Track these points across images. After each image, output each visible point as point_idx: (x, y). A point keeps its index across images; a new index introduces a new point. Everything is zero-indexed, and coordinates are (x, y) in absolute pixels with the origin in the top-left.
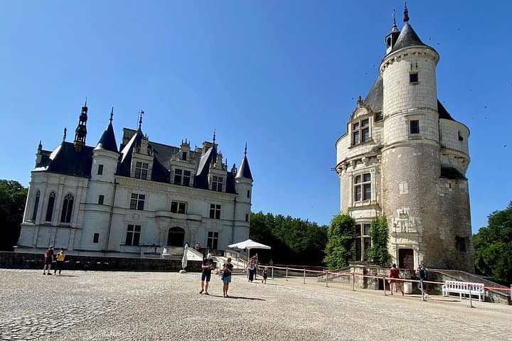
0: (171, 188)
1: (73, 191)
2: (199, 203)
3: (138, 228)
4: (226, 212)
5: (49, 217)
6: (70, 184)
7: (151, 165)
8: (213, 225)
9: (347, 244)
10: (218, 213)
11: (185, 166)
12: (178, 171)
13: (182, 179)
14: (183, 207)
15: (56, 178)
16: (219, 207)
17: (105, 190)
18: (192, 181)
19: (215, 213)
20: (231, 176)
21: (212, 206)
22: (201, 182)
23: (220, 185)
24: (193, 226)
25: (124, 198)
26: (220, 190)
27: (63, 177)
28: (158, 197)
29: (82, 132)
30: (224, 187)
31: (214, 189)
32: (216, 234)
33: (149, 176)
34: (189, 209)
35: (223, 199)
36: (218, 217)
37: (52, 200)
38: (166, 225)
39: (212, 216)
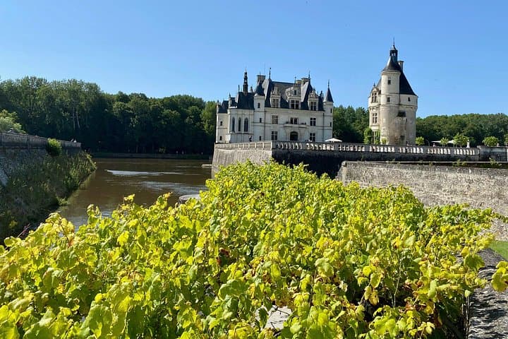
0: (290, 111)
1: (248, 117)
2: (304, 117)
3: (276, 133)
4: (319, 122)
5: (239, 130)
6: (246, 114)
7: (280, 100)
8: (312, 129)
9: (370, 139)
10: (315, 122)
11: (295, 98)
12: (293, 101)
13: (295, 106)
14: (296, 120)
15: (240, 111)
16: (315, 119)
17: (261, 115)
18: (300, 106)
19: (313, 123)
20: (321, 99)
21: (311, 119)
22: (304, 106)
23: (315, 107)
24: (302, 130)
25: (269, 119)
26: (315, 110)
27: (243, 110)
28: (284, 116)
29: (246, 86)
30: (317, 107)
31: (312, 110)
32: (314, 135)
33: (279, 106)
34: (299, 121)
35: (317, 115)
36: (314, 125)
37: (240, 122)
38: (289, 131)
39: (311, 125)
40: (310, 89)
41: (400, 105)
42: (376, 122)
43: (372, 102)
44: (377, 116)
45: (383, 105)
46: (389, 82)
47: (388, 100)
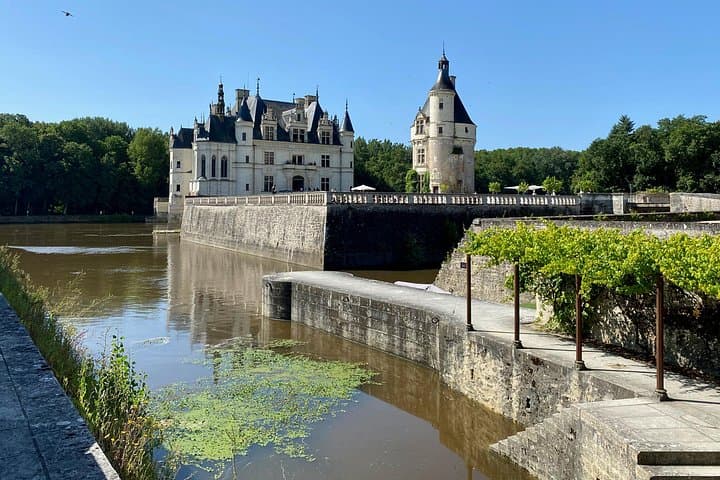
0: (292, 145)
1: (227, 154)
2: (312, 154)
3: (272, 178)
4: (334, 161)
5: (213, 175)
6: (224, 149)
7: (276, 128)
8: (324, 172)
10: (328, 162)
11: (300, 126)
12: (295, 130)
13: (297, 137)
14: (300, 158)
15: (215, 146)
16: (328, 157)
17: (248, 151)
18: (306, 138)
19: (326, 163)
20: (336, 127)
21: (323, 157)
22: (313, 138)
23: (328, 139)
24: (311, 174)
25: (260, 157)
26: (328, 143)
27: (220, 144)
28: (283, 153)
30: (331, 140)
31: (323, 143)
32: (328, 180)
33: (275, 138)
34: (306, 160)
35: (330, 150)
36: (328, 166)
37: (214, 161)
38: (291, 175)
39: (323, 165)
40: (319, 113)
41: (455, 137)
42: (423, 161)
43: (417, 133)
44: (425, 153)
45: (433, 138)
46: (441, 106)
47: (440, 130)
